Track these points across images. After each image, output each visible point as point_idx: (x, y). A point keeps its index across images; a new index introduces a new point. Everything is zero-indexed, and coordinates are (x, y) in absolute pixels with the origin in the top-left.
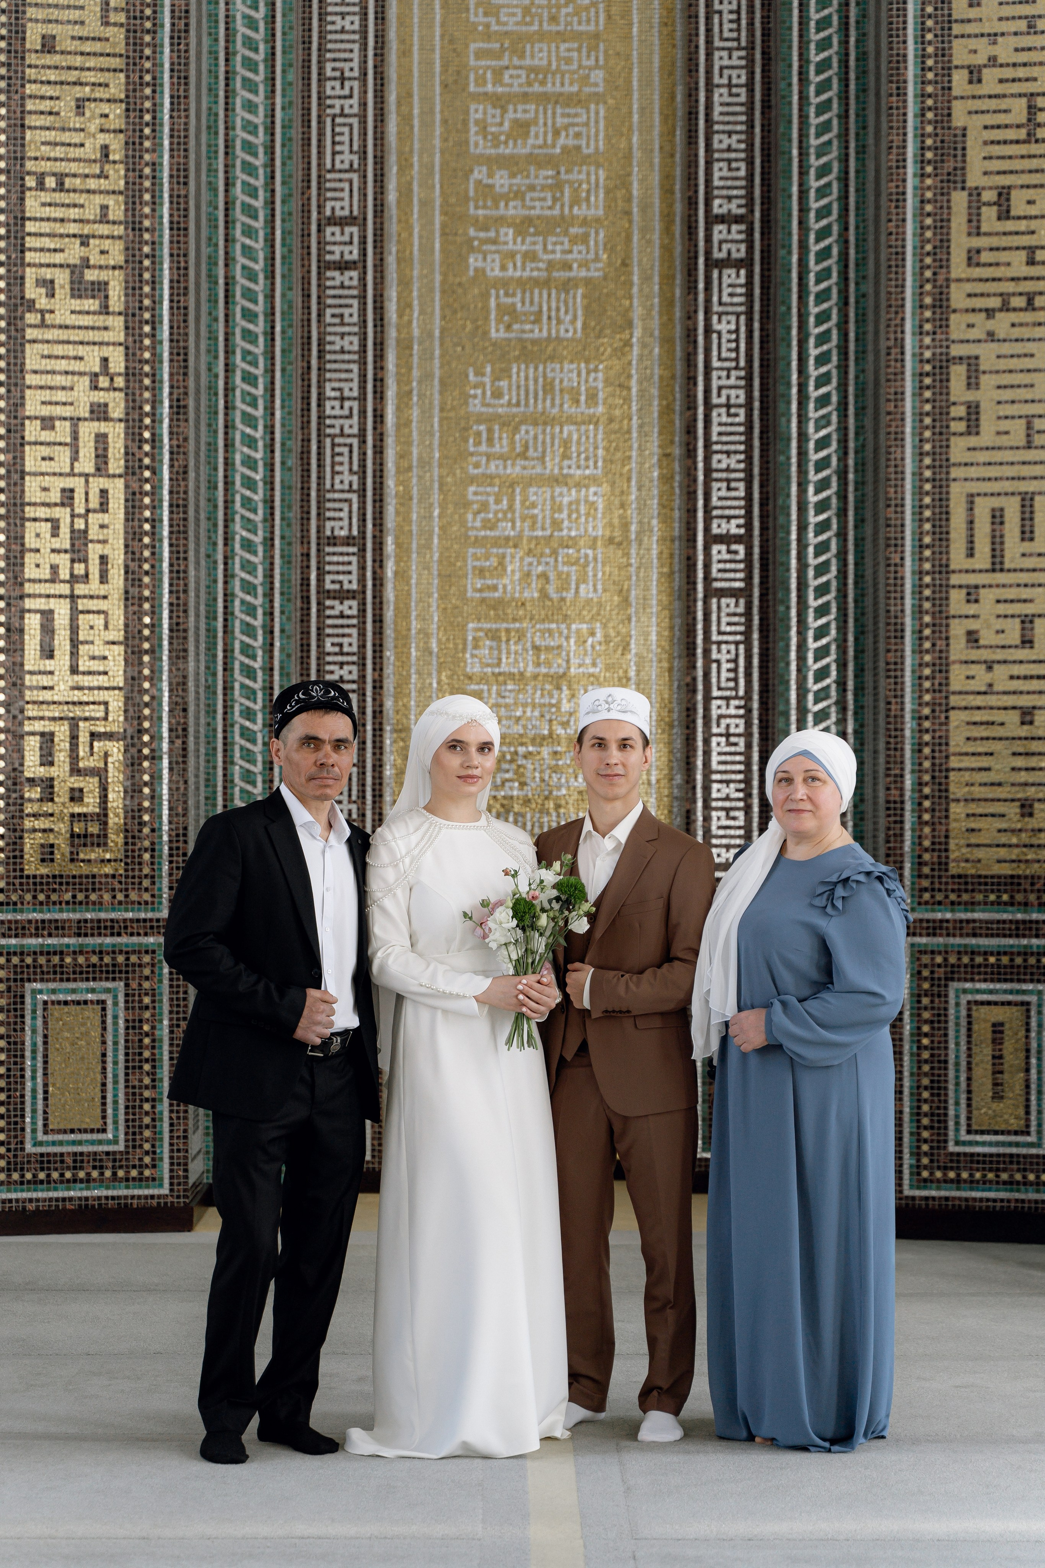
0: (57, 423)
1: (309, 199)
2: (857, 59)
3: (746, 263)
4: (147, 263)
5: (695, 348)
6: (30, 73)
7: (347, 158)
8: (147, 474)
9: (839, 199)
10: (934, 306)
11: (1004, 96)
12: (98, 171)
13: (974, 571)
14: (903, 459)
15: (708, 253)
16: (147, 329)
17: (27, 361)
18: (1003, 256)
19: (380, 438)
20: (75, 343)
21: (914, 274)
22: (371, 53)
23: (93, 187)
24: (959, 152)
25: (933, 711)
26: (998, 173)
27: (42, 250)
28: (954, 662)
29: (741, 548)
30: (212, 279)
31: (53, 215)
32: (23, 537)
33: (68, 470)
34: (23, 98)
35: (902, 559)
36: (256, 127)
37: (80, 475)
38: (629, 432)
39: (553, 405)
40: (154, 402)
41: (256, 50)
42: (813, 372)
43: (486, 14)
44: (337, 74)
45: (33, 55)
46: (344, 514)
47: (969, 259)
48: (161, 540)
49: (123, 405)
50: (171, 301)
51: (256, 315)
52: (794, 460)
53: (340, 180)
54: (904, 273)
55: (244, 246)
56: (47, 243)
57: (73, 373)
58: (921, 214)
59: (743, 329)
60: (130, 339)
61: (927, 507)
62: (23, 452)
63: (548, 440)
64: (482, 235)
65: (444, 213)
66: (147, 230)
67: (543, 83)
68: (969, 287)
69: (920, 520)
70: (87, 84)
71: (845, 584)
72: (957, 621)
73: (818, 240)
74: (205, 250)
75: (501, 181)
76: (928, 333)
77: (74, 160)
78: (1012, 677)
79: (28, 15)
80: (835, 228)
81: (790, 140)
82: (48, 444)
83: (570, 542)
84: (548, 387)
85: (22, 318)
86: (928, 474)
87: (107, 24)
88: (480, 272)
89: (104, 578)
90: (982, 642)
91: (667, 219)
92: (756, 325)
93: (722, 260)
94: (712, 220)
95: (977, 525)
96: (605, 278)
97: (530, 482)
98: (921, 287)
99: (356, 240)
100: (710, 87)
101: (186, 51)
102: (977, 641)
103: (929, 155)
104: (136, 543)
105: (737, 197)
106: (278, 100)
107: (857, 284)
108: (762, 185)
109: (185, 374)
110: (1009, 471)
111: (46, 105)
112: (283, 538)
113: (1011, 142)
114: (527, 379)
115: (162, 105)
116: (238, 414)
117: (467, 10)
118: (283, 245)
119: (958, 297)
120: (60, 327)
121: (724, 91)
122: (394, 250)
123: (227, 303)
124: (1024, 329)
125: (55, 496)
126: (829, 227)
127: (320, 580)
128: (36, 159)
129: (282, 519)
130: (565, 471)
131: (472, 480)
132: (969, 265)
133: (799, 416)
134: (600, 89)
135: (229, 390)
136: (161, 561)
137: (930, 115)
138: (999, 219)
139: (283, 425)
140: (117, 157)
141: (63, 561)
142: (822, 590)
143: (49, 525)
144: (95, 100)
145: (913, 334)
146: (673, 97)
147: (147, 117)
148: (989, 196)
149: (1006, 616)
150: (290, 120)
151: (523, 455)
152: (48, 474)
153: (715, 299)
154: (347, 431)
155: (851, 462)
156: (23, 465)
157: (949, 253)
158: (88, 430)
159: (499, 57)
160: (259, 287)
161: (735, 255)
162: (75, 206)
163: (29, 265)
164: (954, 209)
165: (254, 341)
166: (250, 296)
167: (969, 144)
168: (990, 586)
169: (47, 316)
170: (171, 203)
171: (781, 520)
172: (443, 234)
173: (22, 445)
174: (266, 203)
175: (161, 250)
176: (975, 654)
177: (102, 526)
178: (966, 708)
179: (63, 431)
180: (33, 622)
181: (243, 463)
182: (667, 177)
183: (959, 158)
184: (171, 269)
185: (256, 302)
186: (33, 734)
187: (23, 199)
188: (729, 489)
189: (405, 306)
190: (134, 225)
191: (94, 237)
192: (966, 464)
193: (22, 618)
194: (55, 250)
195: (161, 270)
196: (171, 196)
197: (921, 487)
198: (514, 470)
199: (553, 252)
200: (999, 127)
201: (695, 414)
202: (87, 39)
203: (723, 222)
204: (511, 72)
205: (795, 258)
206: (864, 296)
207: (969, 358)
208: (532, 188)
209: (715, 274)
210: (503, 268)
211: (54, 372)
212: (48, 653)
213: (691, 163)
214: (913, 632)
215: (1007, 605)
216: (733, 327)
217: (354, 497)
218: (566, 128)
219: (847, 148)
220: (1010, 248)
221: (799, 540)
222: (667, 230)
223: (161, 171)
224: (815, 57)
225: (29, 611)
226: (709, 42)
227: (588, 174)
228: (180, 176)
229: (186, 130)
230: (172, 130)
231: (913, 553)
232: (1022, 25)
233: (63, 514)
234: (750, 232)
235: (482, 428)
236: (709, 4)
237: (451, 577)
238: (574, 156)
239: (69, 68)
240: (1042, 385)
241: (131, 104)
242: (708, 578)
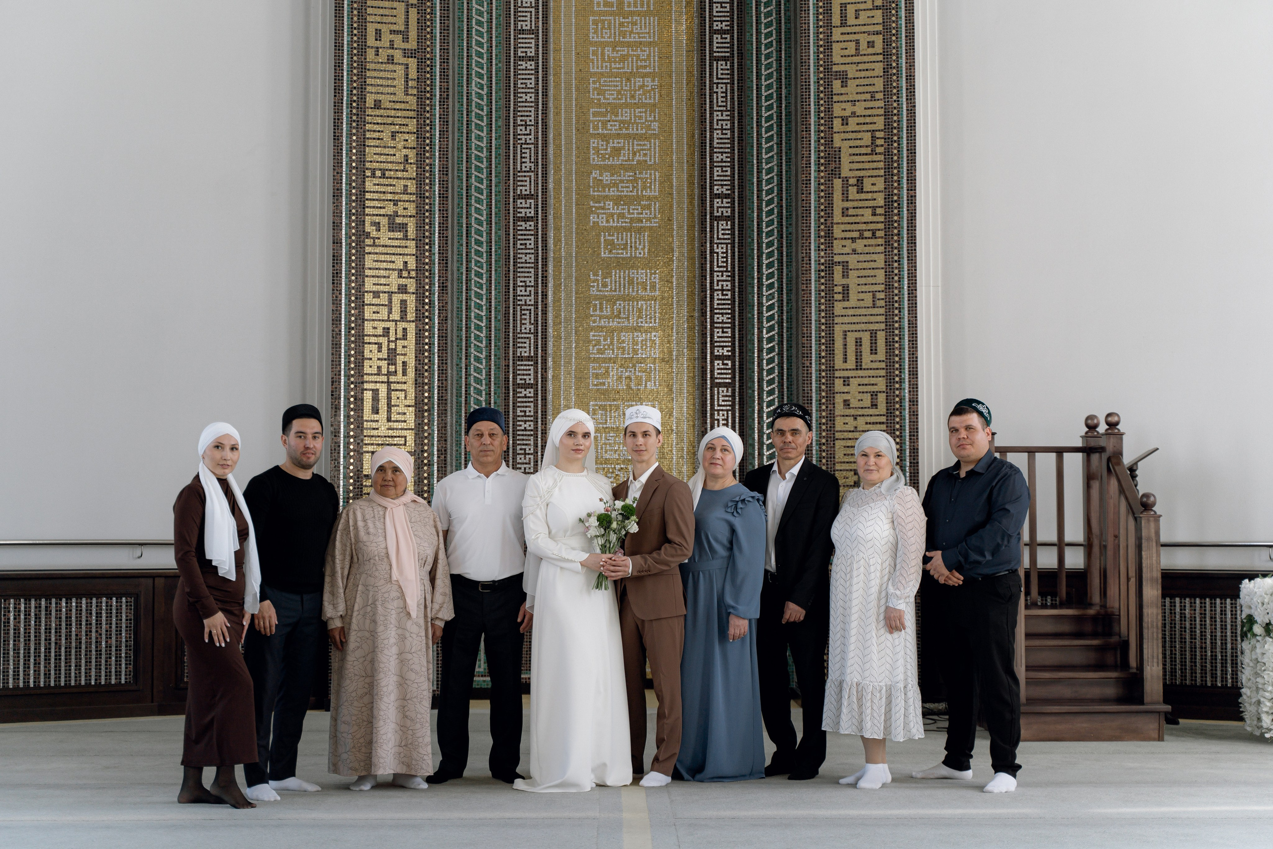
0: (381, 295)
1: (509, 186)
2: (786, 115)
3: (731, 218)
4: (427, 214)
5: (706, 261)
6: (368, 119)
7: (528, 165)
8: (427, 320)
9: (778, 185)
10: (826, 237)
11: (860, 132)
12: (402, 168)
13: (847, 370)
14: (811, 313)
15: (712, 213)
16: (427, 247)
17: (366, 263)
18: (860, 211)
19: (545, 306)
20: (391, 254)
21: (815, 220)
22: (540, 113)
23: (400, 176)
24: (837, 160)
25: (827, 441)
26: (857, 170)
27: (374, 207)
28: (837, 416)
29: (729, 362)
30: (460, 224)
31: (379, 190)
32: (363, 352)
33: (386, 318)
34: (364, 131)
35: (811, 363)
36: (482, 148)
37: (393, 321)
38: (672, 305)
39: (633, 291)
40: (430, 284)
41: (482, 110)
42: (765, 272)
43: (598, 94)
44: (523, 123)
45: (370, 110)
46: (527, 345)
47: (843, 213)
48: (434, 354)
49: (414, 286)
50: (439, 233)
51: (482, 243)
52: (755, 316)
53: (525, 176)
54: (810, 220)
55: (476, 208)
56: (377, 204)
57: (389, 269)
58: (818, 190)
59: (729, 251)
60: (419, 252)
61: (823, 337)
62: (363, 310)
63: (631, 309)
64: (596, 205)
65: (577, 194)
66: (427, 197)
67: (627, 129)
68: (843, 227)
69: (819, 344)
70: (397, 125)
71: (783, 379)
72: (839, 395)
73: (767, 206)
74: (456, 210)
75: (606, 178)
76: (822, 250)
77: (390, 162)
78: (867, 423)
79: (367, 90)
80: (776, 200)
81: (753, 156)
82: (377, 305)
83: (642, 361)
84: (631, 282)
85: (364, 242)
86: (823, 321)
87: (407, 94)
88: (596, 224)
89: (404, 373)
90: (851, 406)
91: (691, 197)
92: (736, 249)
93: (719, 216)
94: (714, 196)
95: (848, 347)
96: (659, 227)
97: (622, 329)
98: (819, 227)
99: (533, 206)
100: (712, 130)
101: (447, 108)
102: (849, 405)
103: (822, 161)
104: (421, 356)
105: (726, 185)
106: (494, 135)
107: (787, 227)
108: (739, 179)
109: (446, 270)
110: (864, 319)
111: (376, 135)
112: (495, 355)
113: (863, 154)
114: (620, 277)
115: (435, 135)
116: (473, 292)
117: (588, 92)
118: (496, 208)
119: (837, 232)
120: (383, 246)
121: (719, 132)
122: (552, 212)
123: (467, 237)
124: (870, 248)
125: (380, 331)
126: (773, 198)
127: (514, 379)
128: (371, 162)
129: (495, 346)
130: (639, 325)
131: (592, 329)
132: (843, 216)
133: (758, 294)
134: (656, 132)
135: (468, 280)
136: (434, 364)
137: (822, 141)
138: (858, 193)
139: (496, 298)
140: (412, 161)
141: (384, 364)
142: (771, 382)
143: (377, 346)
144: (401, 132)
145: (815, 250)
146: (693, 136)
147: (428, 141)
148: (852, 181)
149: (863, 392)
150: (499, 145)
151: (618, 316)
152: (376, 320)
153: (715, 236)
154: (528, 303)
155: (785, 317)
156: (363, 315)
157: (832, 210)
158: (396, 298)
159: (605, 116)
160: (484, 229)
161: (725, 214)
162: (391, 185)
163: (367, 215)
164: (835, 188)
165: (481, 256)
166: (479, 233)
167: (842, 155)
168: (855, 377)
169: (376, 240)
170: (440, 184)
171: (749, 346)
172: (577, 204)
173: (363, 305)
174: (487, 186)
175: (435, 208)
176: (848, 412)
177: (404, 347)
178: (843, 439)
179: (384, 299)
180: (368, 395)
181: (475, 318)
182: (691, 176)
183: (837, 163)
184: (439, 217)
185: (482, 237)
186: (368, 452)
187: (364, 182)
188: (723, 332)
189: (557, 241)
190: (421, 195)
191: (400, 201)
192: (842, 316)
193: (363, 393)
194: (380, 208)
195: (435, 218)
196: (439, 181)
197: (820, 328)
198: (614, 324)
199: (633, 213)
200: (857, 147)
201: (706, 294)
202: (397, 102)
203: (719, 198)
204: (611, 123)
205: (755, 215)
206: (790, 234)
207: (843, 262)
208: (622, 181)
209: (715, 223)
210: (608, 221)
211: (380, 269)
212: (376, 411)
213: (703, 168)
214: (816, 401)
215: (864, 387)
216: (724, 250)
217: (532, 336)
218: (639, 151)
219: (781, 159)
220: (863, 207)
221: (758, 357)
222: (691, 203)
223: (435, 168)
224: (765, 114)
225: (366, 390)
226: (711, 107)
227: (651, 174)
228: (444, 171)
229: (447, 148)
230: (440, 148)
231: (816, 361)
232: (868, 96)
233: (384, 341)
234: (733, 203)
235: (597, 302)
236: (711, 89)
237: (581, 378)
238: (643, 165)
239: (388, 116)
240: (881, 276)
241: (419, 134)
242: (712, 377)
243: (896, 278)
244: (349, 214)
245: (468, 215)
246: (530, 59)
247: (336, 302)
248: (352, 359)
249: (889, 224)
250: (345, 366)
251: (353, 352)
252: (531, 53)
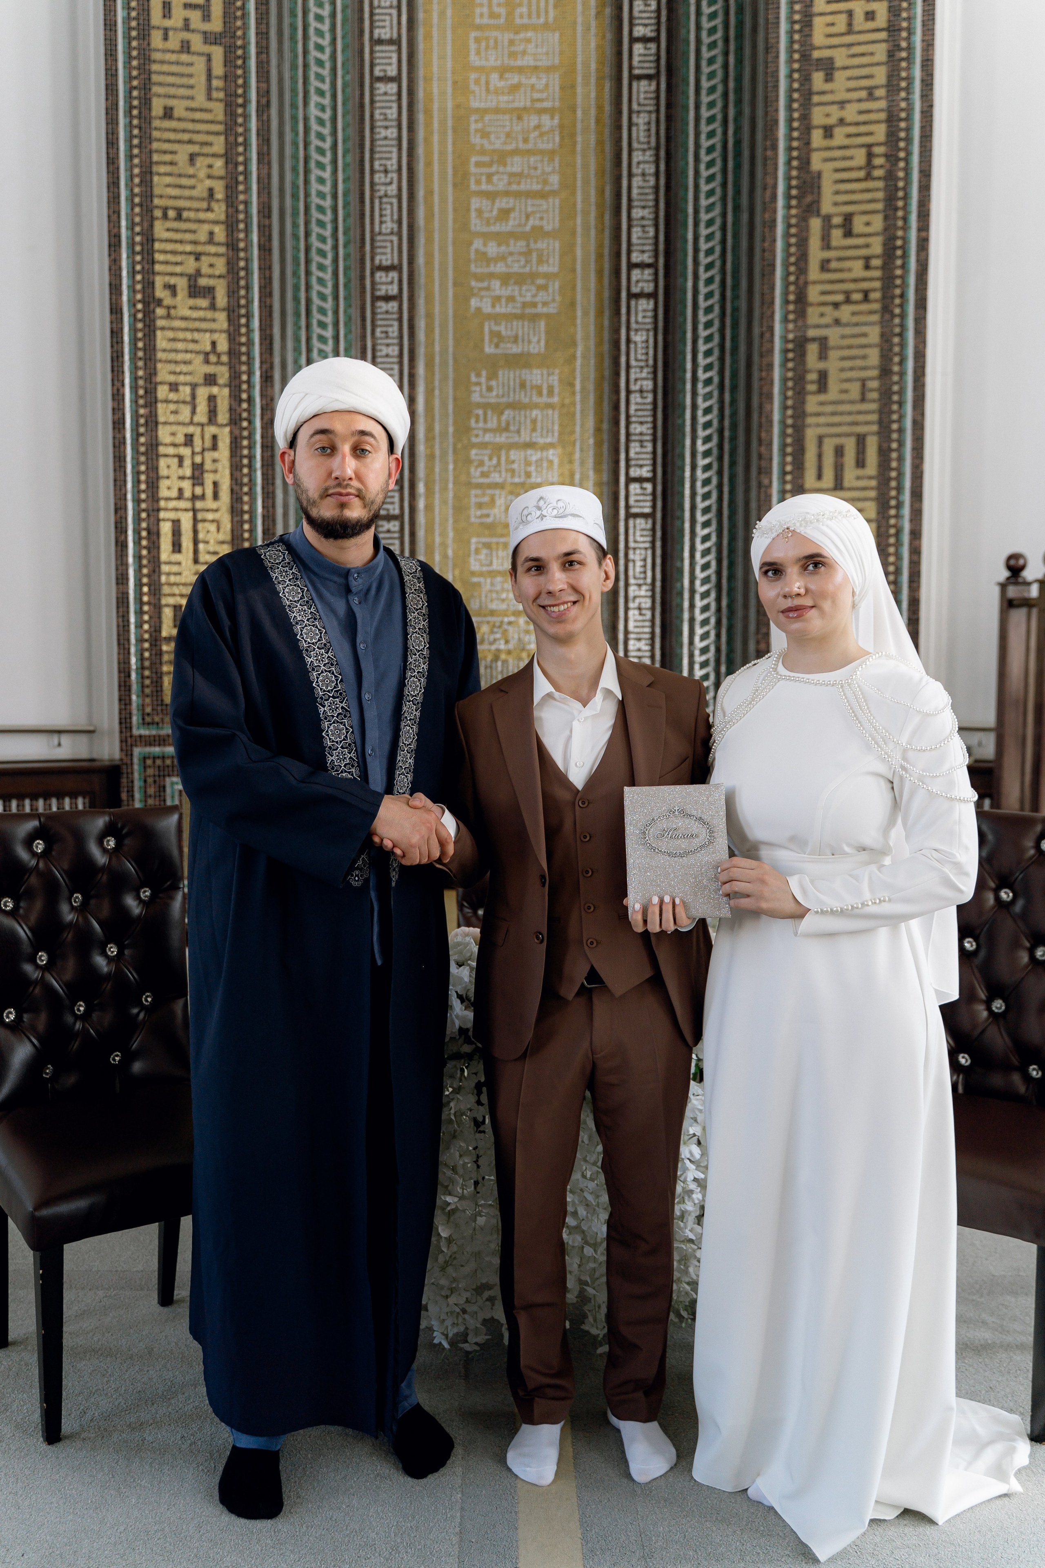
0: (181, 388)
1: (364, 251)
2: (733, 146)
3: (653, 295)
4: (242, 273)
5: (619, 353)
6: (156, 134)
7: (389, 225)
8: (245, 424)
10: (795, 302)
11: (848, 147)
12: (204, 205)
14: (771, 411)
15: (628, 289)
16: (243, 321)
17: (158, 343)
18: (846, 264)
20: (192, 330)
21: (781, 279)
22: (404, 153)
23: (202, 218)
24: (815, 190)
26: (843, 203)
27: (166, 263)
29: (649, 486)
30: (296, 299)
31: (174, 238)
32: (157, 468)
33: (187, 420)
34: (151, 152)
36: (325, 195)
37: (197, 424)
38: (574, 414)
39: (525, 397)
40: (249, 373)
41: (324, 141)
42: (702, 361)
43: (482, 137)
44: (382, 168)
45: (157, 121)
47: (821, 267)
48: (255, 471)
49: (227, 375)
50: (260, 301)
51: (327, 325)
52: (688, 422)
53: (385, 241)
54: (774, 278)
55: (318, 278)
56: (169, 257)
57: (191, 352)
58: (787, 235)
59: (650, 340)
60: (232, 329)
61: (788, 445)
62: (156, 408)
63: (523, 419)
64: (480, 285)
65: (454, 271)
66: (242, 249)
67: (519, 183)
68: (821, 287)
69: (783, 454)
70: (196, 143)
73: (705, 271)
74: (291, 280)
75: (492, 249)
76: (790, 321)
77: (188, 198)
79: (153, 91)
80: (718, 264)
81: (686, 202)
82: (175, 402)
84: (523, 385)
85: (154, 312)
86: (789, 421)
87: (211, 99)
88: (479, 310)
89: (216, 496)
91: (600, 272)
93: (637, 294)
94: (631, 266)
95: (823, 458)
96: (558, 313)
97: (510, 446)
98: (786, 288)
99: (395, 281)
100: (630, 175)
101: (268, 122)
103: (794, 192)
104: (238, 474)
105: (647, 251)
106: (340, 176)
107: (732, 302)
108: (664, 242)
110: (848, 419)
111: (167, 158)
113: (853, 180)
114: (508, 379)
115: (251, 160)
117: (468, 134)
118: (344, 276)
119: (813, 294)
120: (181, 319)
121: (639, 178)
123: (307, 317)
124: (860, 316)
125: (180, 439)
126: (713, 261)
128: (161, 197)
130: (534, 440)
131: (474, 446)
132: (821, 271)
133: (691, 392)
134: (556, 187)
136: (255, 485)
137: (794, 163)
138: (843, 237)
140: (219, 197)
141: (187, 485)
142: (706, 510)
143: (176, 459)
144: (203, 155)
145: (780, 321)
146: (603, 192)
148: (836, 221)
151: (507, 429)
152: (174, 423)
153: (633, 319)
155: (727, 423)
156: (156, 416)
157: (806, 263)
158: (203, 393)
159: (490, 164)
160: (329, 305)
161: (645, 290)
162: (190, 231)
163: (159, 273)
164: (811, 231)
165: (325, 343)
166: (322, 311)
167: (822, 183)
169: (172, 312)
170: (259, 230)
172: (455, 284)
173: (156, 402)
174: (332, 248)
175: (252, 265)
177: (215, 461)
179: (184, 392)
180: (166, 528)
182: (600, 246)
183: (815, 194)
184: (259, 278)
185: (326, 316)
186: (168, 607)
187: (152, 226)
188: (641, 447)
189: (429, 333)
190: (232, 245)
191: (204, 254)
192: (816, 414)
193: (158, 525)
194: (176, 263)
195: (252, 279)
196: (259, 227)
197: (784, 431)
198: (501, 439)
199: (525, 296)
200: (844, 170)
201: (619, 397)
202: (197, 110)
203: (638, 268)
204: (498, 176)
205: (690, 284)
206: (736, 310)
207: (820, 338)
208: (511, 254)
209: (633, 303)
210: (493, 306)
211: (176, 351)
212: (177, 549)
213: (616, 230)
216: (644, 338)
218: (533, 213)
219: (725, 207)
220: (851, 258)
221: (691, 476)
223: (251, 208)
224: (704, 144)
225: (164, 520)
226: (629, 144)
227: (548, 244)
228: (265, 211)
229: (269, 179)
230: (258, 177)
231: (778, 478)
233: (186, 451)
234: (656, 274)
235: (480, 412)
236: (630, 118)
237: (460, 509)
238: (539, 233)
239: (184, 131)
240: (874, 357)
241: (229, 157)
242: (627, 507)
243: (896, 359)
244: (133, 273)
245: (308, 287)
246: (391, 79)
247: (118, 397)
248: (143, 477)
249: (888, 281)
250: (133, 487)
251: (143, 468)
252: (392, 71)
